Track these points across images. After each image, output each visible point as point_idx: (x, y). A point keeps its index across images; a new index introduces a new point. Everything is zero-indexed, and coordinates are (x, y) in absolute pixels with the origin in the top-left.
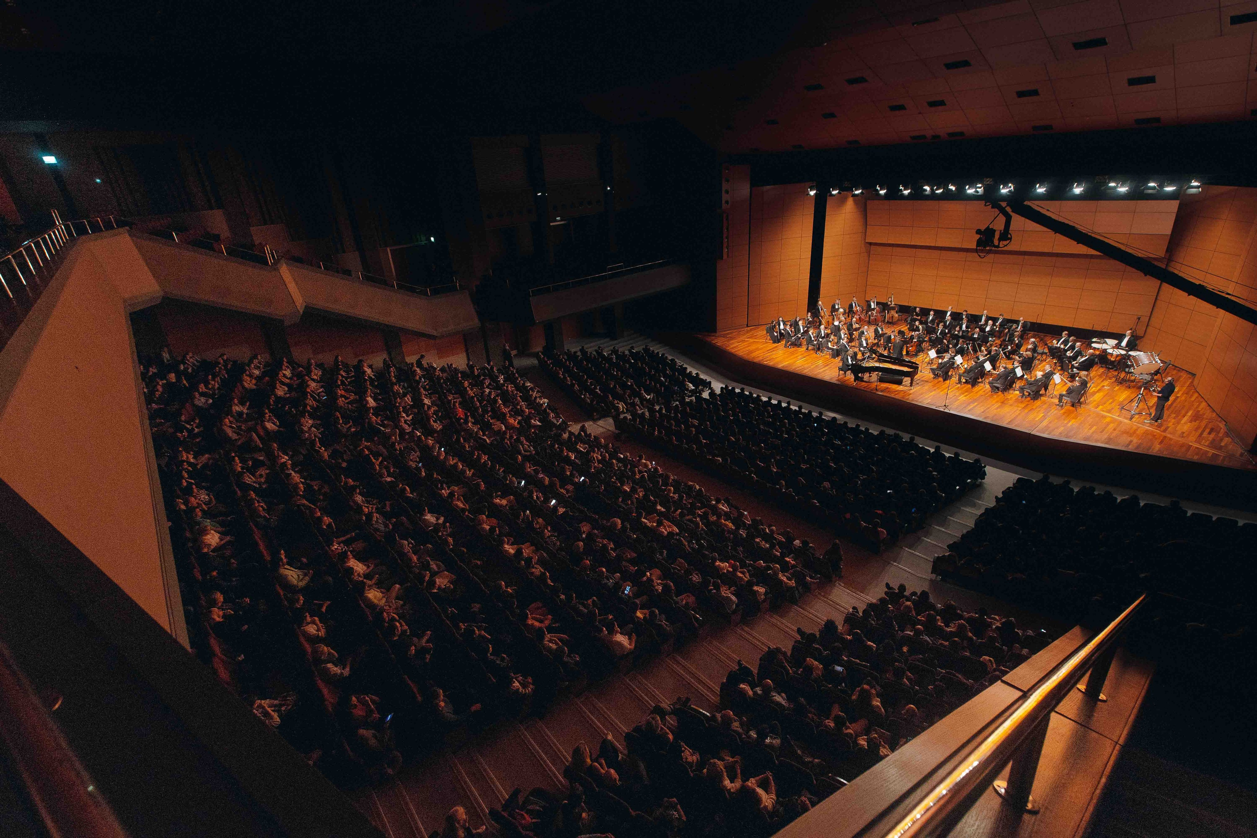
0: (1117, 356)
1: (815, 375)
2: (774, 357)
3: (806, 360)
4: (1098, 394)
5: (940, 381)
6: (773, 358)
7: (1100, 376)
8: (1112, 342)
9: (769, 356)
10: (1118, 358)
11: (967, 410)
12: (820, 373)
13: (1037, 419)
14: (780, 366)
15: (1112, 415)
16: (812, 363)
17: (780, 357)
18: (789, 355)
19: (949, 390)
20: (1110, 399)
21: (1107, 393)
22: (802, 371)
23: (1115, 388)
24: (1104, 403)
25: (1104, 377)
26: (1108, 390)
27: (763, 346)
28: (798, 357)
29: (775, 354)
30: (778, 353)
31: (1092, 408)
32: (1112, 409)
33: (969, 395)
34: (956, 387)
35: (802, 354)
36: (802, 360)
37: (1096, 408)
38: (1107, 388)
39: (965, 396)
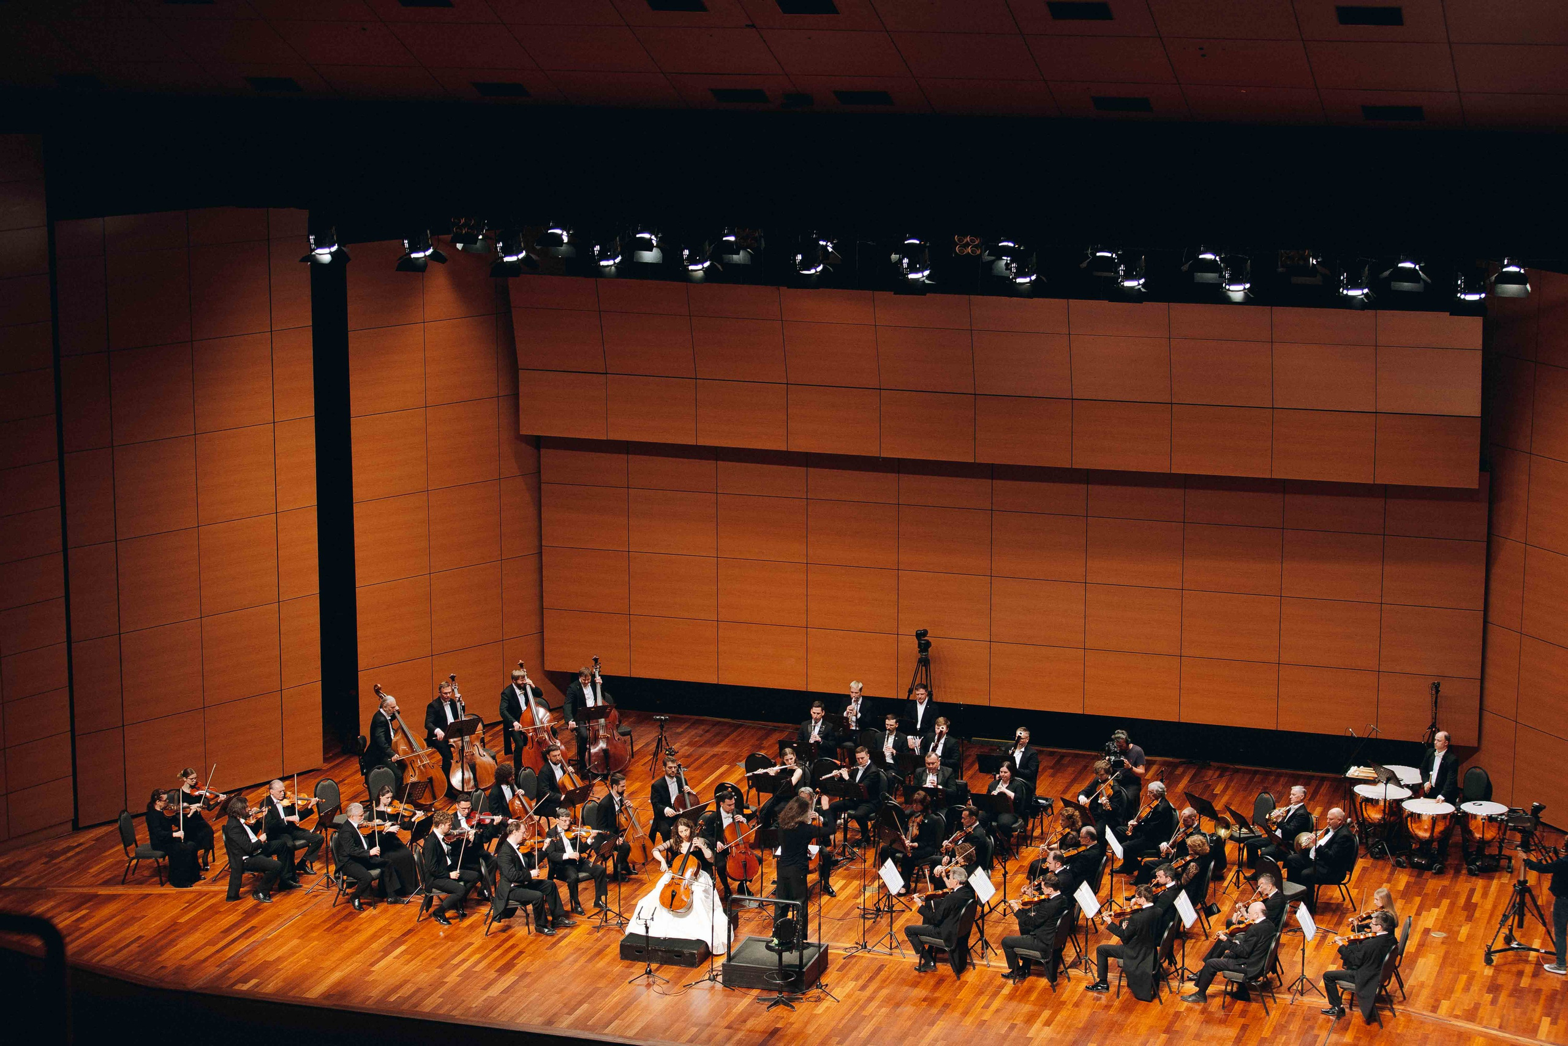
0: (1435, 819)
2: (266, 954)
4: (1421, 961)
5: (941, 981)
6: (266, 965)
7: (1406, 894)
8: (1409, 775)
10: (1440, 827)
12: (491, 1006)
14: (314, 993)
15: (1485, 1027)
16: (439, 962)
17: (293, 953)
18: (331, 942)
19: (986, 1007)
20: (1459, 973)
21: (1447, 953)
22: (416, 1005)
23: (1458, 932)
24: (1450, 991)
25: (1418, 900)
26: (1443, 943)
27: (193, 914)
28: (374, 946)
29: (267, 941)
30: (276, 938)
31: (1425, 1013)
32: (1477, 1007)
33: (1056, 1019)
34: (1006, 991)
35: (384, 931)
36: (396, 958)
37: (1435, 1009)
38: (1438, 936)
39: (1041, 1030)
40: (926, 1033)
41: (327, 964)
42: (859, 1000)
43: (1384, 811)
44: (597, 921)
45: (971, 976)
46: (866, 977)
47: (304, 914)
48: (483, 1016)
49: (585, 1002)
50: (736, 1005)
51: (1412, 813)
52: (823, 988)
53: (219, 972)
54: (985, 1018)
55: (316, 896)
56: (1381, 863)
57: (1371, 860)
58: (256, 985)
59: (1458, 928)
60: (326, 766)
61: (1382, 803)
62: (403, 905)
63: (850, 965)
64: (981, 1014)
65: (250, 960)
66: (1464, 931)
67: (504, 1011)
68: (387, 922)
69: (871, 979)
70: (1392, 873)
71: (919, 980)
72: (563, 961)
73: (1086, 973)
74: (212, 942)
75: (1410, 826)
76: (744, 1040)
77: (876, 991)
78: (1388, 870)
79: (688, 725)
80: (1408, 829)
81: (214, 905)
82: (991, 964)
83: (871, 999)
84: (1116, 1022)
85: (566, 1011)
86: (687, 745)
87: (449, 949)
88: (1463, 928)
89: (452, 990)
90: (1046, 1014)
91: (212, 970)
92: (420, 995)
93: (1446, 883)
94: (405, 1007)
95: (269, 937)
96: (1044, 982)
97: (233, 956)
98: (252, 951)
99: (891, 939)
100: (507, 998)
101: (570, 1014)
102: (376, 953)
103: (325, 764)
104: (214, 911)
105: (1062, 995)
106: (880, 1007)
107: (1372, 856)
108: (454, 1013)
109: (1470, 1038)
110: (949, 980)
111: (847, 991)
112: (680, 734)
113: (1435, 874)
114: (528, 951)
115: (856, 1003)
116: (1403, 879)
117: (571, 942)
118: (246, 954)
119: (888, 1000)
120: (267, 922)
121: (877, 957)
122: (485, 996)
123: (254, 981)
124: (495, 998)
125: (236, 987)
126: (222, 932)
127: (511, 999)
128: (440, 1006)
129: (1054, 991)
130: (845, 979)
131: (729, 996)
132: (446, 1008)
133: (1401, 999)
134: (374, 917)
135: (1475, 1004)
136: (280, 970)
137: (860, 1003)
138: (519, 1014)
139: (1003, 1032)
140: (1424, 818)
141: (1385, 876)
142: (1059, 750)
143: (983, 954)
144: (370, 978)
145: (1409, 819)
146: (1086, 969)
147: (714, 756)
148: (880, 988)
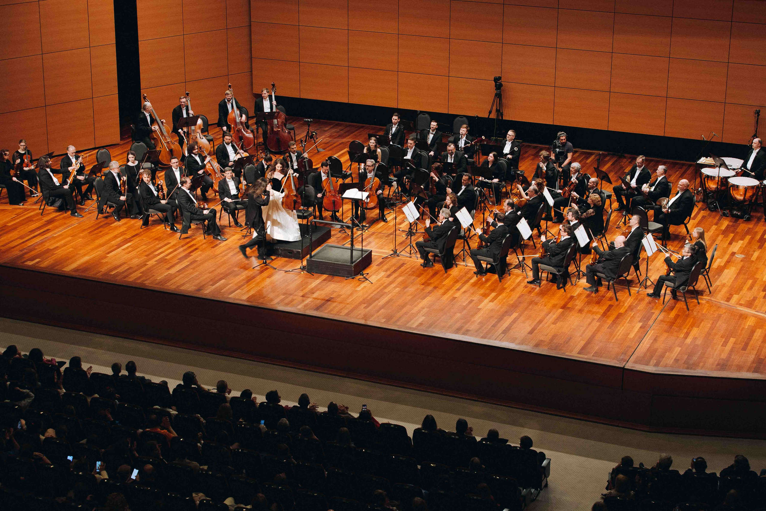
0: (746, 189)
1: (161, 282)
2: (49, 245)
3: (134, 248)
4: (726, 271)
5: (436, 274)
6: (48, 251)
7: (725, 233)
8: (736, 163)
9: (38, 244)
10: (749, 194)
11: (500, 331)
12: (168, 279)
13: (632, 335)
14: (69, 268)
15: (757, 311)
16: (147, 253)
17: (65, 245)
18: (89, 239)
19: (458, 289)
20: (748, 279)
21: (742, 267)
22: (125, 277)
23: (752, 255)
24: (740, 289)
25: (732, 235)
26: (742, 261)
27: (18, 221)
28: (113, 242)
29: (54, 238)
30: (59, 236)
31: (722, 302)
32: (754, 299)
33: (498, 298)
34: (472, 281)
35: (122, 234)
36: (123, 250)
37: (728, 299)
38: (740, 256)
39: (488, 304)
40: (418, 303)
41: (81, 252)
42: (385, 283)
43: (718, 183)
44: (245, 232)
45: (455, 272)
46: (393, 269)
47: (79, 224)
48: (162, 285)
49: (223, 279)
50: (311, 284)
51: (734, 185)
52: (364, 275)
53: (20, 254)
54: (456, 296)
55: (90, 213)
56: (714, 213)
57: (708, 212)
58: (38, 263)
59: (753, 253)
60: (122, 142)
61: (717, 179)
62: (137, 220)
63: (385, 263)
64: (454, 293)
65: (39, 248)
66: (756, 254)
67: (175, 282)
68: (125, 229)
69: (395, 271)
70: (720, 219)
71: (423, 272)
72: (218, 255)
73: (523, 271)
74: (21, 237)
75: (732, 193)
76: (310, 304)
77: (396, 278)
78: (717, 218)
79: (332, 126)
80: (731, 194)
81: (31, 216)
82: (469, 265)
83: (391, 283)
84: (534, 301)
85: (211, 283)
86: (328, 137)
87: (155, 246)
88: (756, 252)
89: (148, 269)
90: (493, 294)
91: (16, 253)
92: (130, 271)
93: (751, 226)
94: (118, 278)
95: (55, 236)
96: (496, 276)
97: (32, 245)
98: (42, 243)
99: (411, 248)
100: (179, 275)
101: (212, 285)
102: (113, 246)
103: (122, 141)
104: (29, 220)
105: (506, 284)
106: (395, 287)
107: (709, 210)
108: (146, 282)
109: (746, 317)
110: (441, 273)
111: (379, 278)
112: (325, 131)
113: (745, 221)
114: (200, 248)
115: (383, 284)
116: (725, 223)
117: (227, 244)
118: (38, 245)
119: (402, 283)
120: (56, 227)
121: (402, 258)
122: (167, 274)
123: (37, 260)
124: (171, 275)
125: (26, 263)
126: (29, 232)
127: (181, 275)
128: (139, 278)
129: (500, 281)
130: (380, 271)
131: (310, 278)
132: (142, 279)
133: (709, 293)
134: (120, 226)
135: (754, 297)
136: (54, 254)
137: (385, 285)
138: (183, 284)
139: (464, 304)
140: (741, 188)
141: (715, 221)
142: (540, 146)
143: (464, 259)
144: (104, 261)
145: (731, 188)
146: (523, 270)
147: (340, 144)
148: (400, 276)
